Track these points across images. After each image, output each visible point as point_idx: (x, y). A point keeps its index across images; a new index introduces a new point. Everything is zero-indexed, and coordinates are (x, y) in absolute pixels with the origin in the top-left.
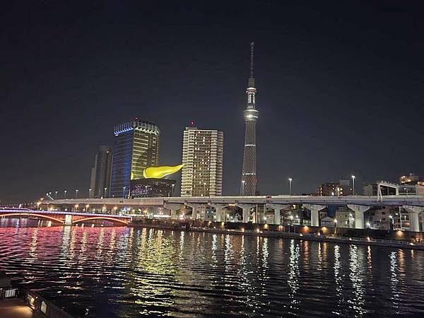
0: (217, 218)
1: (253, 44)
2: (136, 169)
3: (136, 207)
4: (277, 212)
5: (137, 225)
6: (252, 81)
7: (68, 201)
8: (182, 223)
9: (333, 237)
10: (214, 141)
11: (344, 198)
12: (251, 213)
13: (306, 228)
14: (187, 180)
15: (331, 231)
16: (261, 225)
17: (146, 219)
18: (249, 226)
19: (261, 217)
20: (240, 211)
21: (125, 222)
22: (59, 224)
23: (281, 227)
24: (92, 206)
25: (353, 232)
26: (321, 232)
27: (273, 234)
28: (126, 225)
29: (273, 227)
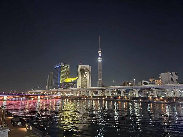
0: (90, 95)
1: (99, 37)
2: (62, 79)
3: (62, 92)
4: (110, 92)
5: (63, 98)
6: (100, 49)
7: (39, 91)
8: (78, 97)
9: (129, 100)
10: (88, 69)
11: (131, 87)
12: (101, 93)
13: (120, 97)
14: (79, 82)
15: (128, 98)
16: (104, 97)
17: (66, 96)
18: (101, 97)
19: (104, 94)
20: (97, 92)
21: (59, 97)
22: (36, 99)
23: (111, 97)
24: (47, 92)
25: (135, 98)
26: (125, 98)
27: (108, 99)
28: (59, 98)
29: (109, 97)
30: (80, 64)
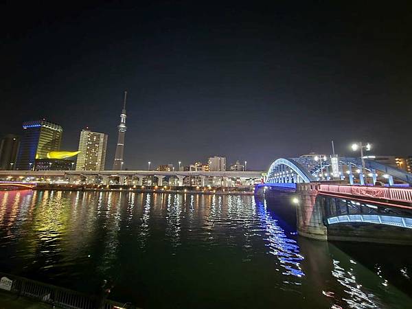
0: (103, 182)
2: (42, 152)
3: (39, 176)
4: (141, 179)
5: (41, 188)
6: (124, 111)
8: (78, 186)
9: (170, 190)
10: (102, 140)
11: (176, 172)
13: (156, 187)
15: (168, 188)
16: (132, 186)
17: (49, 185)
20: (117, 179)
21: (30, 186)
23: (143, 187)
26: (164, 188)
27: (138, 191)
28: (31, 188)
29: (138, 187)
30: (86, 130)
